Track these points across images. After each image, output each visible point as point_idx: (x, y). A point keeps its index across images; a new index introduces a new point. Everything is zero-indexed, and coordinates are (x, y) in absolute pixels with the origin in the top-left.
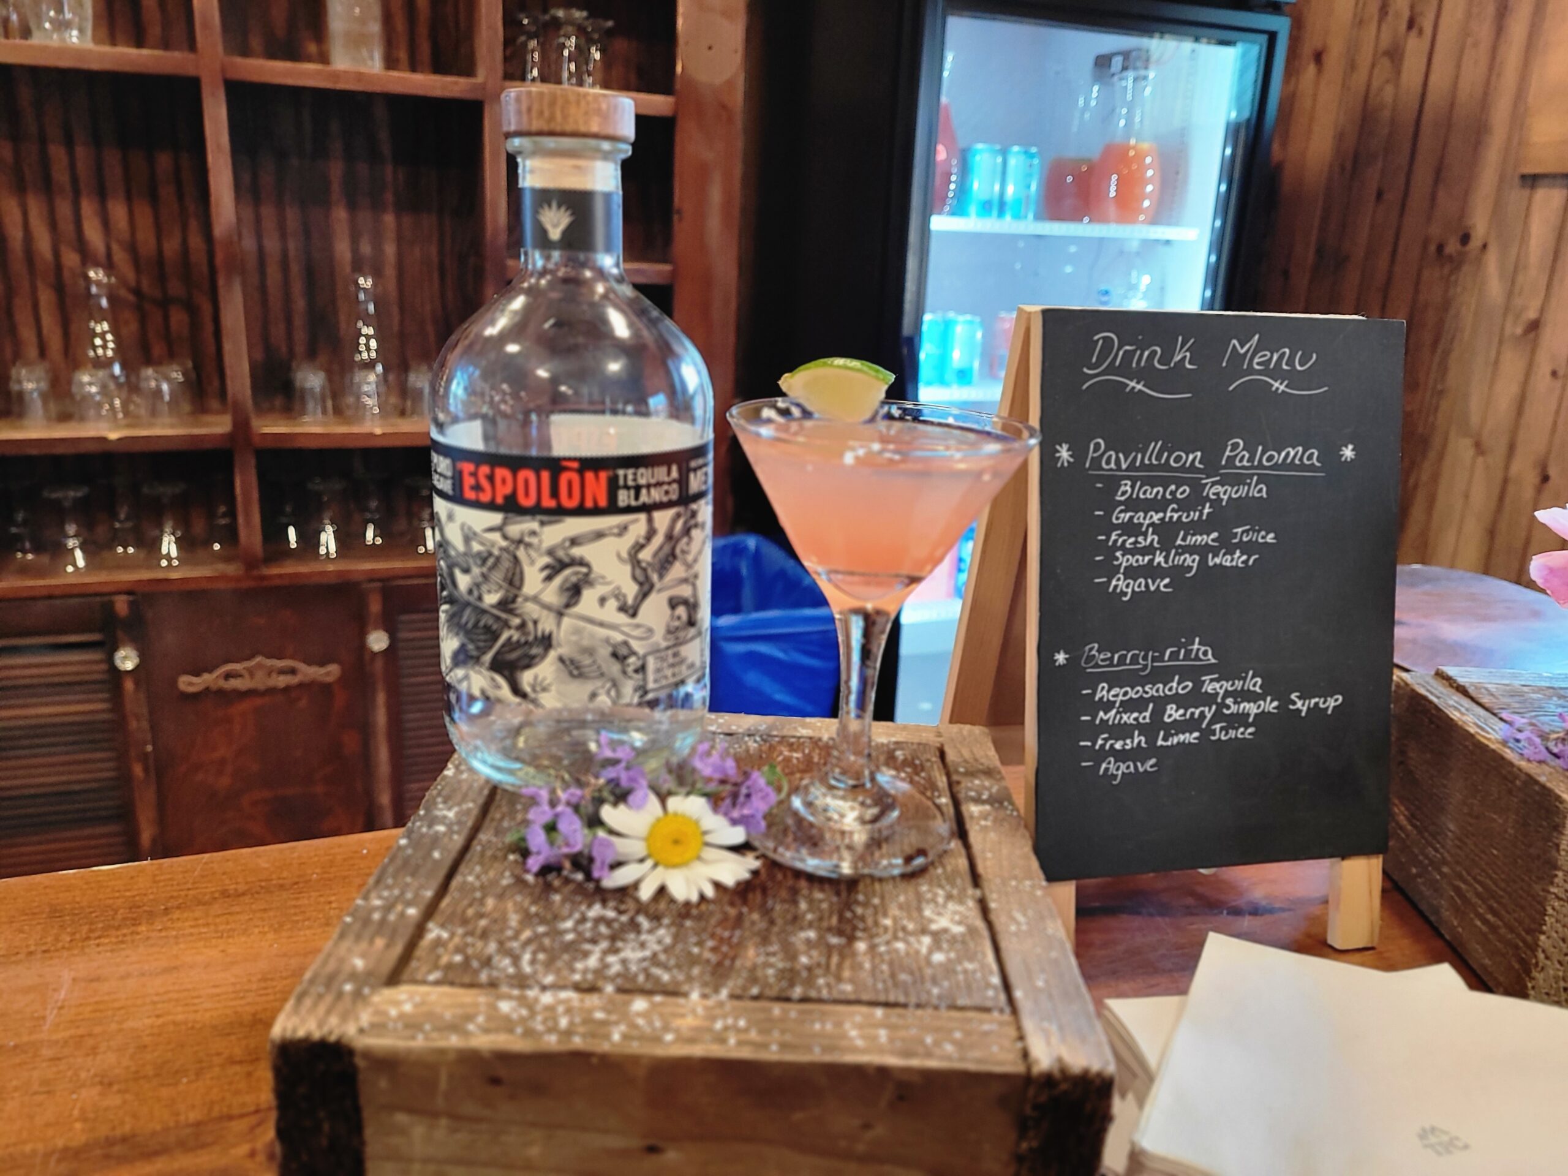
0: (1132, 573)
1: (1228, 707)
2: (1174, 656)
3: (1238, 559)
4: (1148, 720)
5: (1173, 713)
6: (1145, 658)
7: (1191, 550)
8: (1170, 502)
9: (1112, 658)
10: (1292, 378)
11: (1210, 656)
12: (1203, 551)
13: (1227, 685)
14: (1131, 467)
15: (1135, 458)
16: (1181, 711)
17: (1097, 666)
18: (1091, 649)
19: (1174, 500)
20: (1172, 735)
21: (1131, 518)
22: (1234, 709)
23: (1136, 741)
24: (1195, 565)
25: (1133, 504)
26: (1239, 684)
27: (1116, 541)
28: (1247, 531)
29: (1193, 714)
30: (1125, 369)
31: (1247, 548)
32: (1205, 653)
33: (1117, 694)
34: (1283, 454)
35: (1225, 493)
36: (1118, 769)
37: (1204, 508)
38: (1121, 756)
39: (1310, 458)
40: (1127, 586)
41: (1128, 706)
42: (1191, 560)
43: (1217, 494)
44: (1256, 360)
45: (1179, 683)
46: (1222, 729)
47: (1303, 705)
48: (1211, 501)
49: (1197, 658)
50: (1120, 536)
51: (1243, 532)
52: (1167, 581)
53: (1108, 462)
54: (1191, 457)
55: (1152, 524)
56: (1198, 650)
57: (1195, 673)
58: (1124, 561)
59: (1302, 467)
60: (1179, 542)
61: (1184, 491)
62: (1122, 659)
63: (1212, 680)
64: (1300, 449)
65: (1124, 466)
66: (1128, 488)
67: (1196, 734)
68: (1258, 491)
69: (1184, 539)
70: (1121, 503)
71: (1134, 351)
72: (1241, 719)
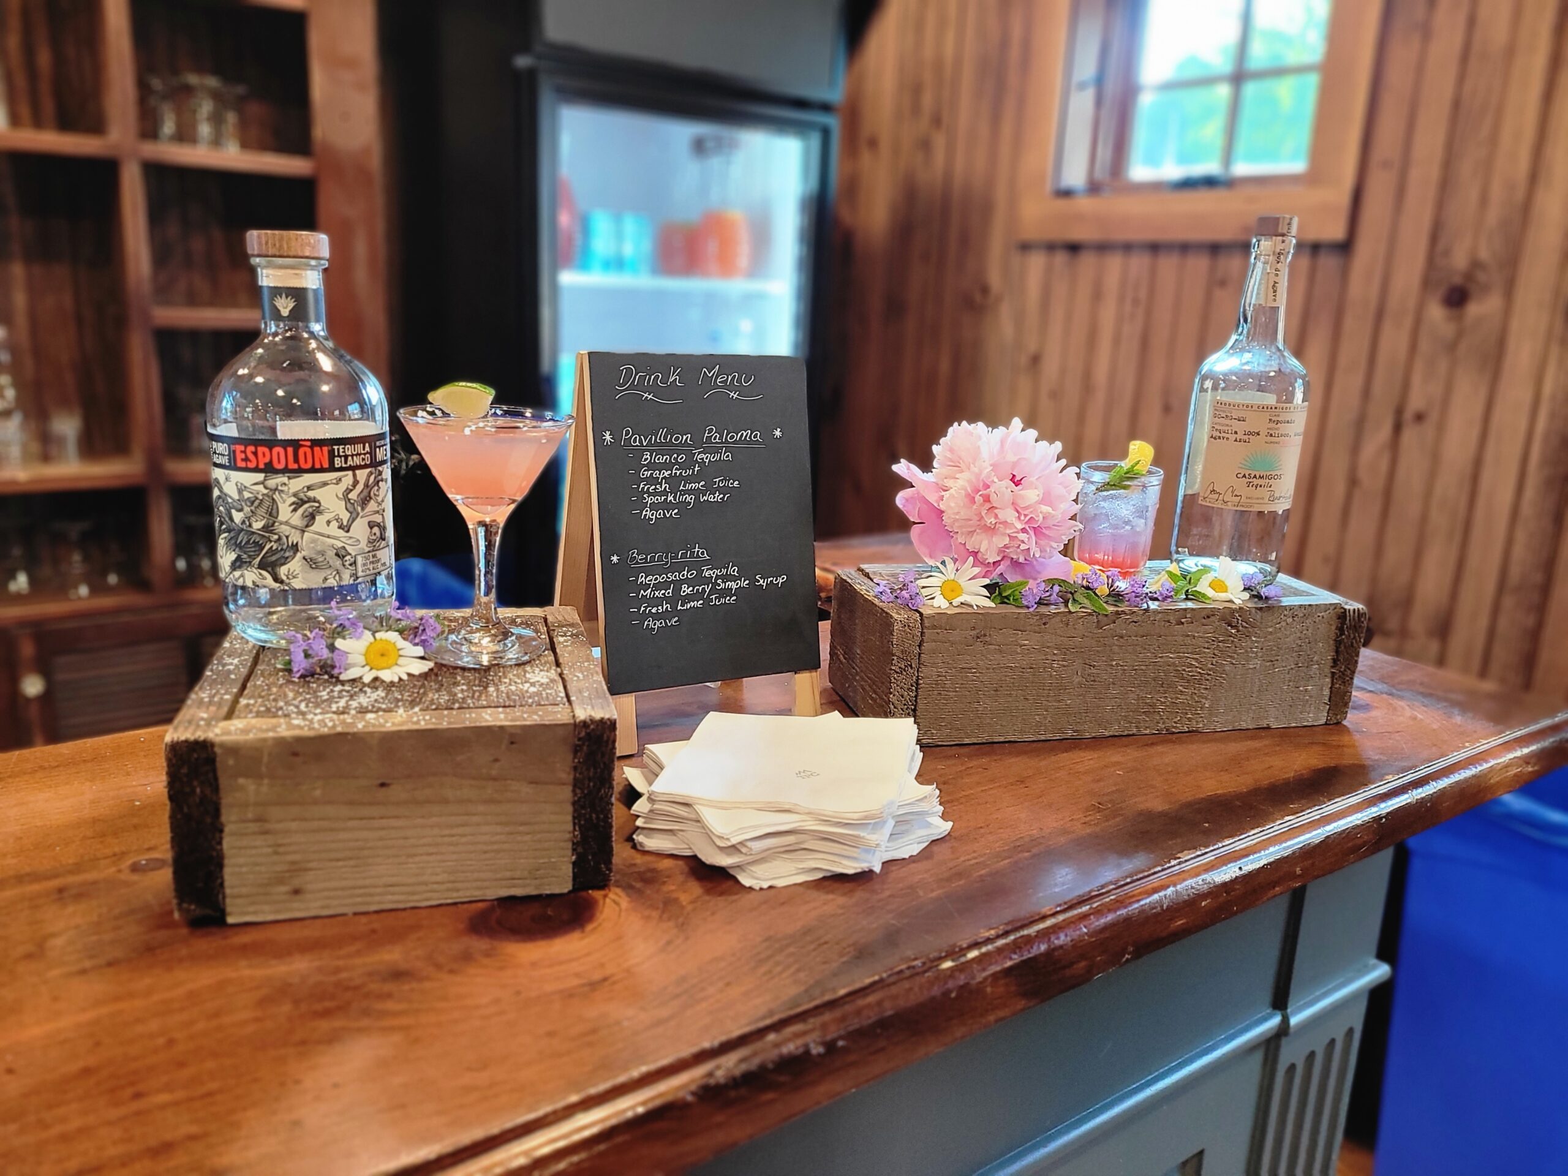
0: (654, 507)
1: (719, 585)
2: (684, 556)
3: (718, 497)
4: (671, 595)
5: (686, 590)
6: (666, 557)
7: (689, 492)
8: (675, 464)
9: (647, 557)
10: (740, 389)
11: (706, 555)
12: (696, 492)
13: (717, 572)
14: (650, 444)
15: (651, 438)
16: (691, 589)
17: (637, 563)
18: (633, 553)
19: (677, 463)
20: (687, 603)
21: (652, 474)
22: (722, 586)
23: (665, 607)
24: (692, 501)
25: (651, 466)
26: (724, 571)
27: (643, 488)
28: (722, 480)
29: (698, 590)
30: (640, 386)
31: (722, 490)
32: (703, 553)
33: (651, 580)
34: (739, 434)
35: (706, 458)
36: (655, 625)
37: (695, 467)
38: (657, 617)
39: (755, 436)
40: (652, 515)
41: (657, 587)
42: (688, 498)
43: (702, 459)
44: (718, 380)
45: (688, 572)
46: (716, 598)
47: (764, 582)
48: (699, 463)
49: (698, 556)
50: (645, 485)
51: (719, 481)
52: (676, 511)
53: (635, 441)
54: (685, 437)
55: (665, 478)
56: (698, 551)
57: (698, 565)
58: (649, 500)
59: (751, 442)
60: (681, 488)
61: (683, 457)
62: (653, 559)
63: (708, 569)
64: (749, 431)
65: (645, 444)
66: (648, 456)
67: (701, 602)
68: (726, 456)
69: (684, 486)
70: (645, 466)
71: (646, 376)
72: (727, 592)
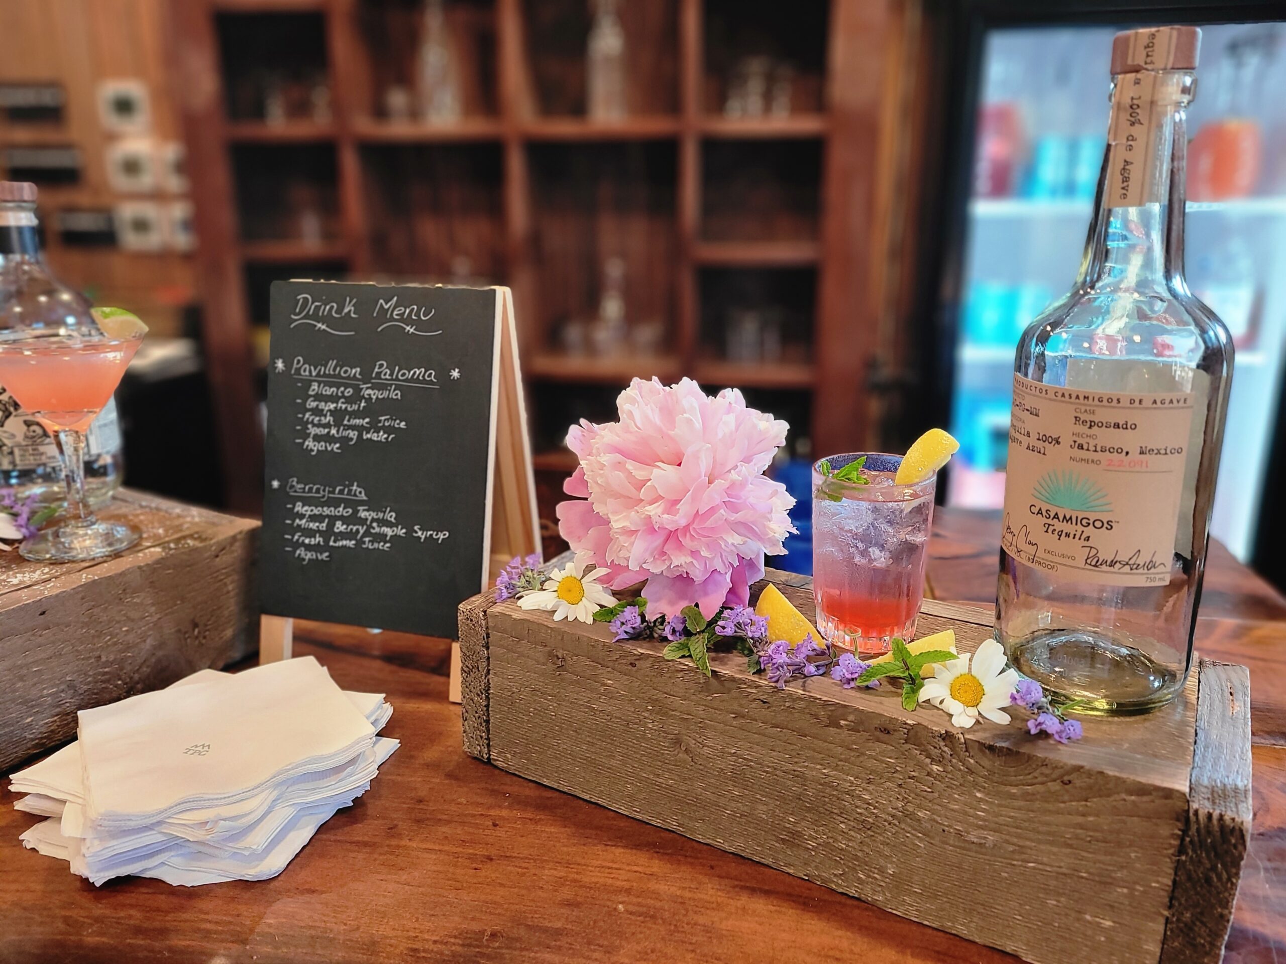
0: (317, 438)
1: (374, 528)
2: (341, 492)
3: (382, 436)
4: (324, 529)
5: (340, 527)
6: (324, 491)
7: (353, 427)
8: (340, 398)
9: (304, 488)
10: (418, 324)
11: (363, 494)
12: (360, 429)
13: (374, 515)
14: (318, 375)
15: (320, 370)
16: (345, 526)
17: (295, 491)
18: (293, 481)
19: (343, 396)
20: (339, 540)
21: (317, 406)
22: (377, 530)
23: (317, 540)
24: (355, 438)
25: (319, 397)
26: (381, 515)
27: (308, 419)
28: (388, 420)
29: (352, 530)
30: (316, 317)
31: (388, 430)
32: (360, 493)
33: (307, 510)
34: (412, 372)
35: (374, 394)
36: (306, 555)
37: (361, 402)
38: (309, 548)
39: (430, 375)
40: (315, 446)
41: (313, 518)
42: (353, 434)
43: (369, 395)
44: (395, 313)
45: (344, 508)
46: (370, 541)
47: (422, 534)
48: (365, 398)
49: (355, 495)
50: (311, 415)
51: (385, 420)
52: (338, 445)
53: (305, 371)
54: (354, 371)
55: (330, 410)
56: (356, 490)
57: (354, 504)
58: (313, 431)
59: (424, 381)
60: (345, 422)
61: (349, 392)
62: (311, 489)
63: (364, 510)
64: (423, 370)
65: (314, 374)
66: (316, 388)
67: (353, 542)
68: (396, 395)
69: (349, 421)
70: (311, 396)
71: (321, 306)
72: (382, 537)
